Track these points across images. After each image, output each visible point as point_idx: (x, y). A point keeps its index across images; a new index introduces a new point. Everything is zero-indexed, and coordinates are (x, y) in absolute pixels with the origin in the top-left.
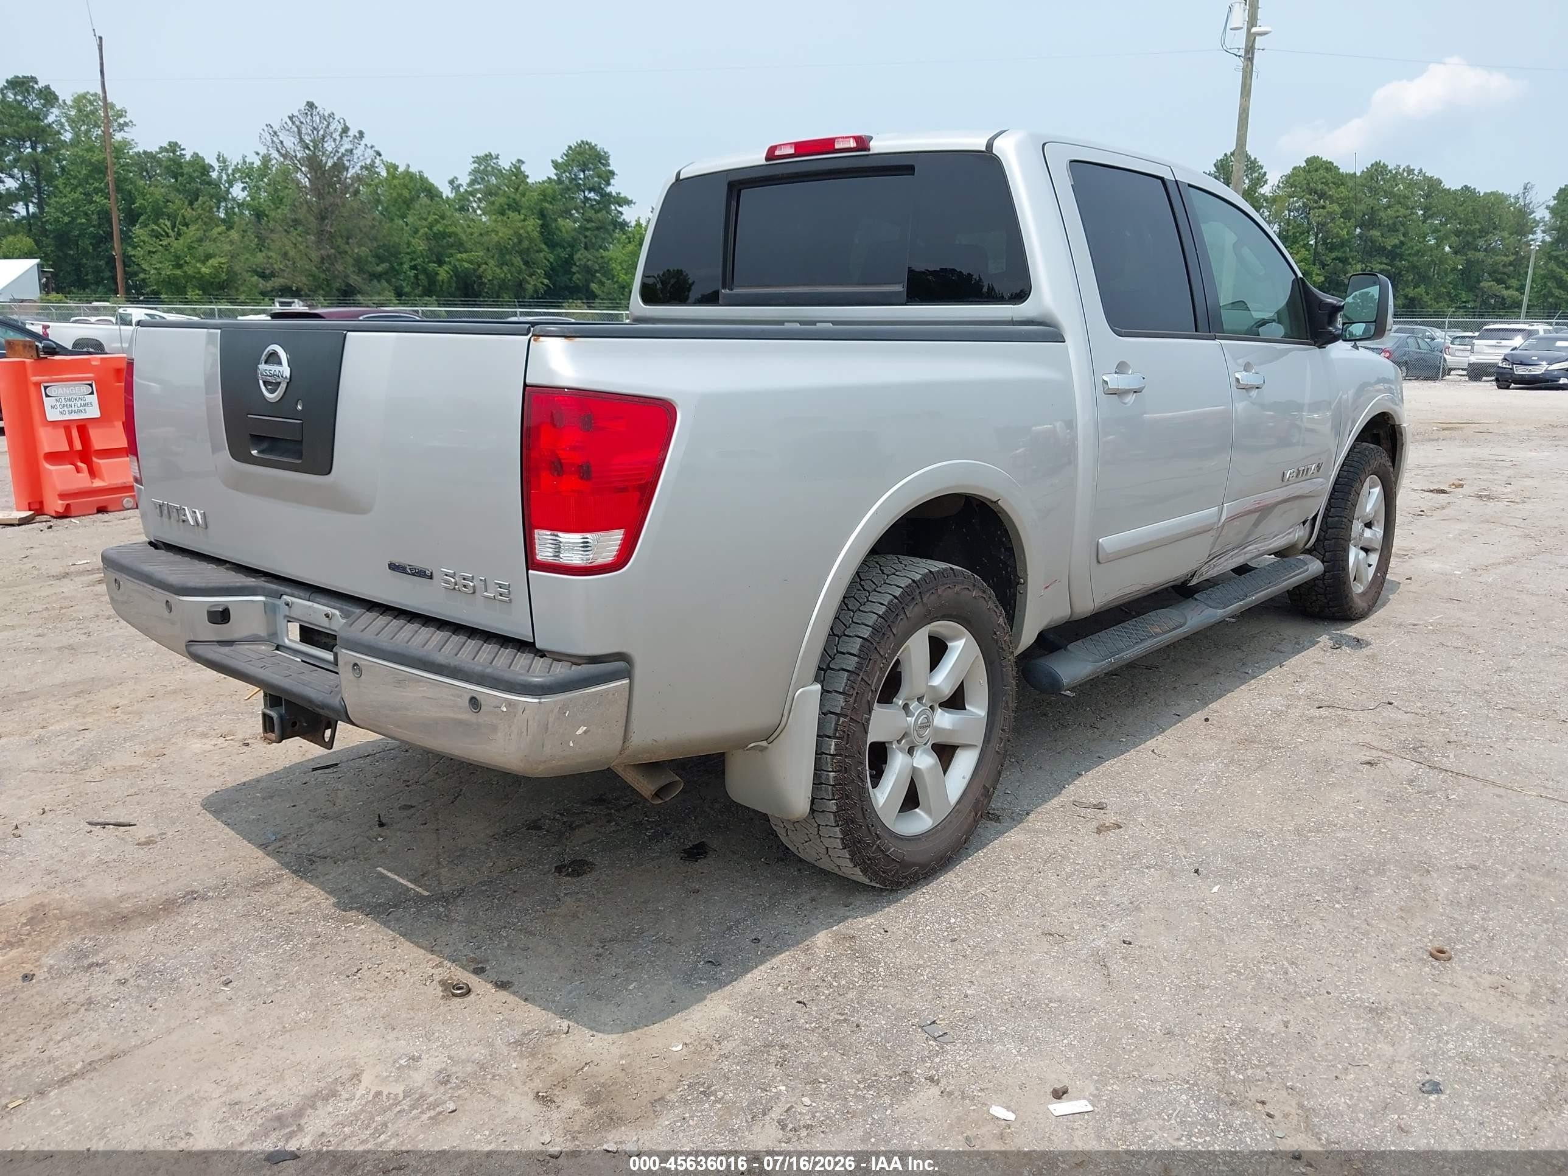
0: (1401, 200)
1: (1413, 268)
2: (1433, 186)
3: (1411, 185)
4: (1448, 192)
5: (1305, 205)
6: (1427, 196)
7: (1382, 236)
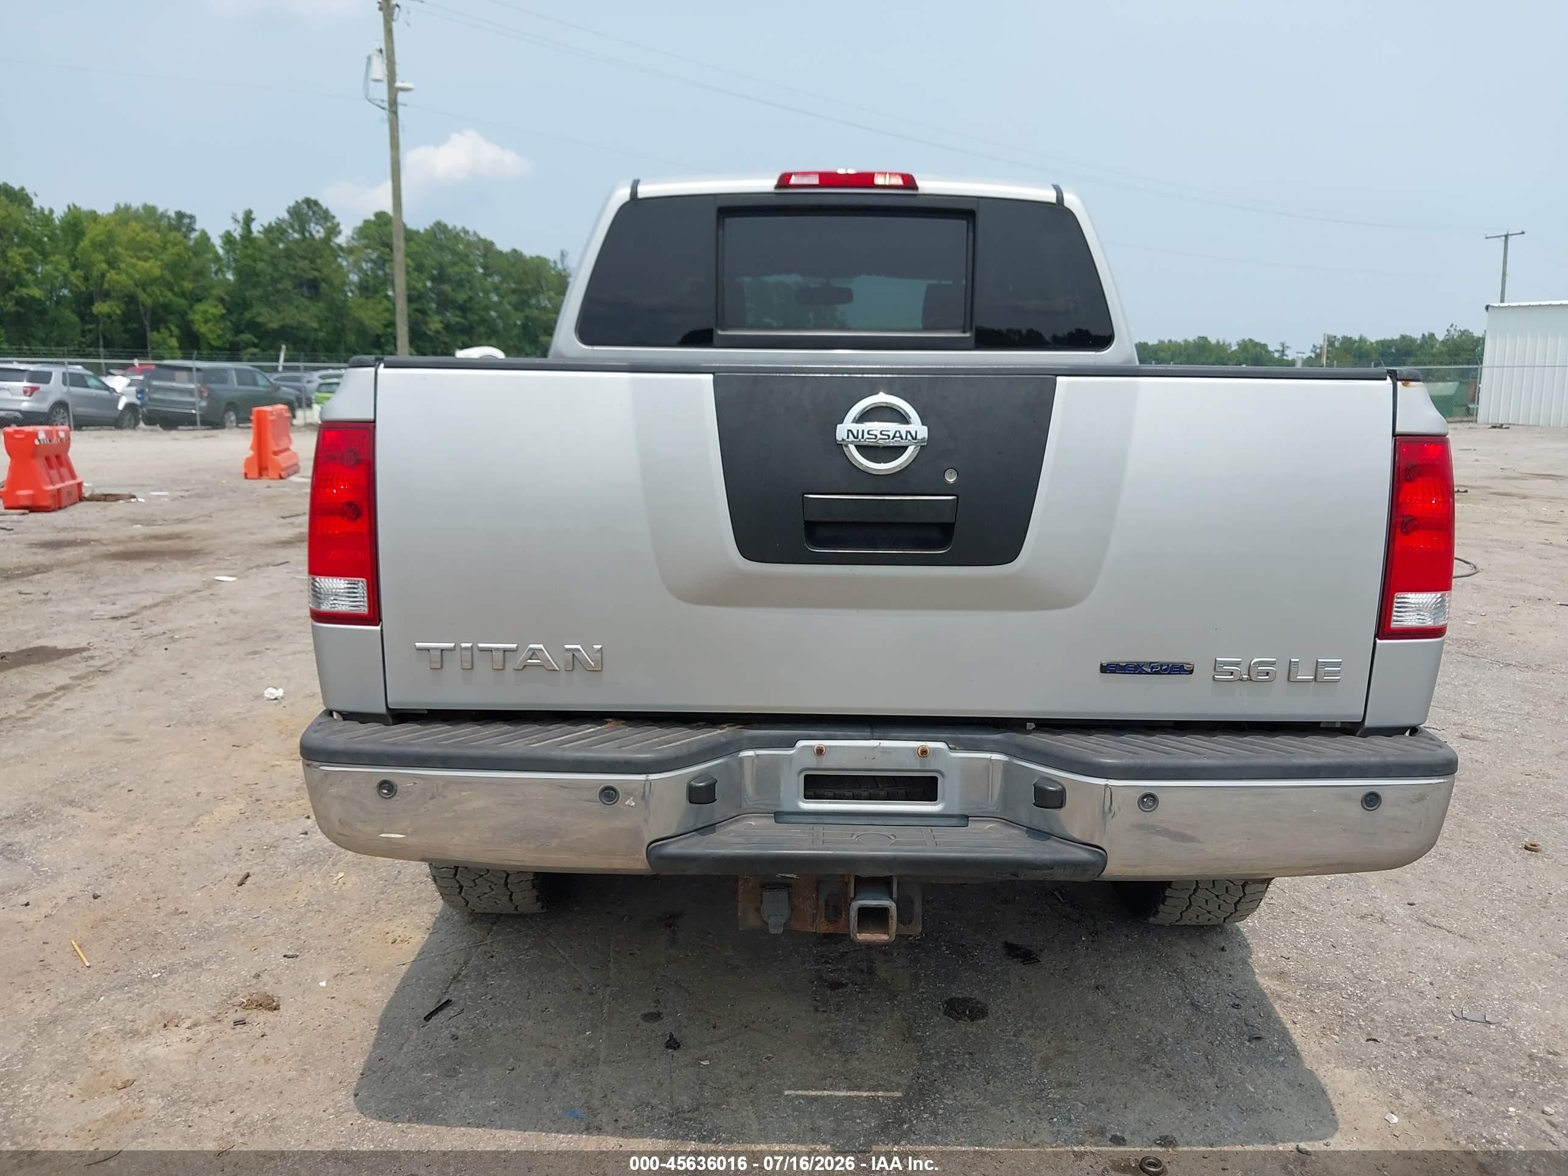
0: (463, 258)
1: (483, 321)
2: (488, 247)
3: (469, 244)
4: (500, 253)
5: (379, 257)
6: (485, 256)
7: (453, 290)
